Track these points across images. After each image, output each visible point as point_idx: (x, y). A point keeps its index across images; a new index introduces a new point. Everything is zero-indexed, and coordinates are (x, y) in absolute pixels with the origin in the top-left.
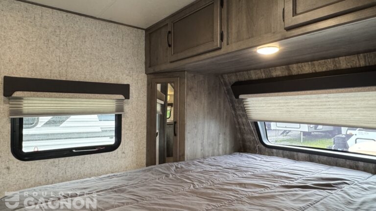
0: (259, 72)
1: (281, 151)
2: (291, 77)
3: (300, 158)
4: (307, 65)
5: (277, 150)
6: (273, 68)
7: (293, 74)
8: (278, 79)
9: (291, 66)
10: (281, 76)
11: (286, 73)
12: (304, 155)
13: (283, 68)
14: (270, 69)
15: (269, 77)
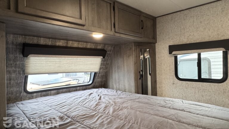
0: (48, 40)
1: (39, 94)
2: (66, 47)
3: (52, 94)
4: (76, 43)
5: (37, 94)
6: (59, 40)
7: (68, 46)
8: (59, 47)
9: (69, 41)
10: (61, 46)
11: (65, 45)
12: (55, 91)
13: (64, 42)
14: (57, 40)
15: (53, 45)
